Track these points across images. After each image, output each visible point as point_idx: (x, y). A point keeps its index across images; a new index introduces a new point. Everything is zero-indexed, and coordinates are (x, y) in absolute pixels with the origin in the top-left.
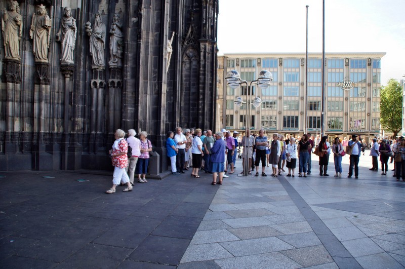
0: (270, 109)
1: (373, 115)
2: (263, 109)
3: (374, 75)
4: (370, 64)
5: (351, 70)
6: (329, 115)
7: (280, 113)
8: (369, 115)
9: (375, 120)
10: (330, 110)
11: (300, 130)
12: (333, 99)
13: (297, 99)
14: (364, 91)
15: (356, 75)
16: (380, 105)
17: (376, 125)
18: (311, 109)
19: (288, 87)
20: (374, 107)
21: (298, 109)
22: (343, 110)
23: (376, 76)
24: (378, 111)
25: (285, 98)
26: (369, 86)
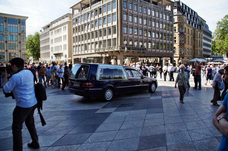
4: (19, 23)
8: (20, 51)
17: (24, 57)
20: (23, 47)
22: (4, 48)
24: (25, 49)
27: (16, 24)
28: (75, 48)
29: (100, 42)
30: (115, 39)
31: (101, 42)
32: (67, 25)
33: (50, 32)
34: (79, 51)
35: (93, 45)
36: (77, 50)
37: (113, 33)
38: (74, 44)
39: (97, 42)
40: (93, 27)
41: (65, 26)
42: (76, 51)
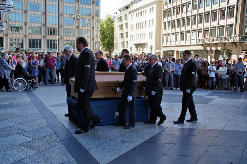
0: (17, 33)
1: (96, 40)
2: (10, 32)
3: (96, 11)
5: (80, 5)
6: (65, 39)
7: (26, 36)
8: (93, 39)
9: (97, 43)
10: (66, 35)
11: (43, 50)
12: (68, 27)
13: (40, 25)
14: (89, 22)
15: (84, 10)
16: (100, 33)
17: (98, 47)
18: (51, 34)
19: (32, 15)
20: (96, 34)
21: (41, 34)
22: (75, 35)
23: (97, 12)
24: (98, 37)
25: (30, 24)
26: (93, 18)
27: (90, 4)
28: (165, 37)
29: (206, 30)
30: (230, 26)
31: (208, 30)
32: (155, 6)
33: (130, 15)
34: (171, 41)
35: (194, 34)
36: (169, 40)
37: (229, 17)
38: (165, 32)
39: (201, 29)
40: (196, 9)
41: (151, 7)
42: (167, 41)
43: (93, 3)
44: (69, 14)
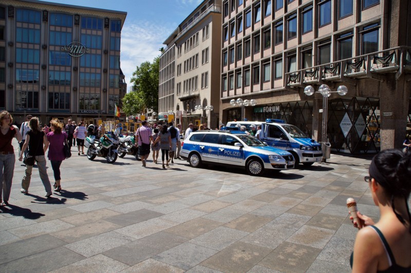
1: (110, 92)
5: (83, 30)
8: (105, 91)
15: (89, 38)
26: (105, 54)
27: (100, 29)
33: (177, 48)
38: (226, 70)
42: (229, 88)
43: (107, 26)
44: (61, 46)
